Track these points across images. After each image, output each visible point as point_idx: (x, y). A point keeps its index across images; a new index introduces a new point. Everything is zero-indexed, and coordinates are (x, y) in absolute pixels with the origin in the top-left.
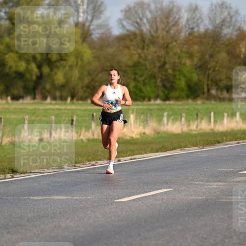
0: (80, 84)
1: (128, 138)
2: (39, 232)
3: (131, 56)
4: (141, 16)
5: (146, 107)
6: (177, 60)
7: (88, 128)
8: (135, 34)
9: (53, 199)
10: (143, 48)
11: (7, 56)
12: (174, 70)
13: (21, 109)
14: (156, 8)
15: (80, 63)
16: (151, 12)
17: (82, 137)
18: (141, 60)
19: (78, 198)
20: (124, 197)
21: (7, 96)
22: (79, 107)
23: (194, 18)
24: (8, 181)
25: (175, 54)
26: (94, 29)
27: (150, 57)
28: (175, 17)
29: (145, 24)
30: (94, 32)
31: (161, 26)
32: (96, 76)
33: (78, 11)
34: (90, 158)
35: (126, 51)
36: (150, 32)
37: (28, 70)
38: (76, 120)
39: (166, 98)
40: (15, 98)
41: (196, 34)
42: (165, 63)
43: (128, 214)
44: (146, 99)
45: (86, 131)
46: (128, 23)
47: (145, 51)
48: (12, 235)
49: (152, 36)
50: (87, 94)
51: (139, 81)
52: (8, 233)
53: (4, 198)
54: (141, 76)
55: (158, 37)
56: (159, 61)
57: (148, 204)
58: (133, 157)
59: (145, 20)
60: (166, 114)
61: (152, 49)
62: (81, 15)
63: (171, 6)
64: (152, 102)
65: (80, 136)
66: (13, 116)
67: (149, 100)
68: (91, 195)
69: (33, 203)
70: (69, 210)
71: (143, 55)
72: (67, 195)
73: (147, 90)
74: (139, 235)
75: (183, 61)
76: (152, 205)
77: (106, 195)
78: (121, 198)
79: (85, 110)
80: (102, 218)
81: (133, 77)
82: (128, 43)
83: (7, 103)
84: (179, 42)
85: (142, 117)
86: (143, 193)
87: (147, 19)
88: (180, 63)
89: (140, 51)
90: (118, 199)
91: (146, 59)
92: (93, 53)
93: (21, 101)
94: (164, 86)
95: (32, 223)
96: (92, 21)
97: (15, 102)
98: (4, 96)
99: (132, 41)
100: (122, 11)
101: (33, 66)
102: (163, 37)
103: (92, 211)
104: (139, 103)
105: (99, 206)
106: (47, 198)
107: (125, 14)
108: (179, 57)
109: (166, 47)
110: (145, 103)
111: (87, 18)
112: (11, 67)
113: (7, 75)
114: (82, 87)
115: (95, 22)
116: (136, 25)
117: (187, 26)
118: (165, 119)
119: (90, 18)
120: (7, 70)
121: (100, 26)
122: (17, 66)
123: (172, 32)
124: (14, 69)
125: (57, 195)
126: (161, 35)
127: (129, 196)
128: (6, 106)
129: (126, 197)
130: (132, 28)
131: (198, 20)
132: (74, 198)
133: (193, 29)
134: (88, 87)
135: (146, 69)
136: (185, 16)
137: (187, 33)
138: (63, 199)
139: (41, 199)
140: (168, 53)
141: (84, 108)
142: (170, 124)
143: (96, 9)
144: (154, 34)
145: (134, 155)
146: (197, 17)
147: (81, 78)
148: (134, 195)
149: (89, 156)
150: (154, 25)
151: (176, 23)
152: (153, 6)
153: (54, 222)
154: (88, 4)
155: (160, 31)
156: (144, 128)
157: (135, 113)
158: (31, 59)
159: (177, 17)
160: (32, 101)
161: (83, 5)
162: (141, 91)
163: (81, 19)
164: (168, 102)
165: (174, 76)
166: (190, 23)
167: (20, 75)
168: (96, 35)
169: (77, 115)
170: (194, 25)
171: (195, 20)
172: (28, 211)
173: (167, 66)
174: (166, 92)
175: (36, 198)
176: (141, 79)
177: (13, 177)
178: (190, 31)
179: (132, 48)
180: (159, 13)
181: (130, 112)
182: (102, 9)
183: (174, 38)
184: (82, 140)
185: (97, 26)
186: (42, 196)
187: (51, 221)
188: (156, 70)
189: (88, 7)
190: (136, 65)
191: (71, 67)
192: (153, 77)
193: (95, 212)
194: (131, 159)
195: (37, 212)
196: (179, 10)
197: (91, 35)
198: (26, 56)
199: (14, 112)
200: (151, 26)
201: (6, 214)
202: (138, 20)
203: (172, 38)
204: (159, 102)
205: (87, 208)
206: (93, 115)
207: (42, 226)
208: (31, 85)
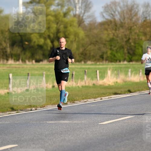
0: (77, 52)
1: (107, 85)
2: (52, 143)
3: (108, 35)
4: (114, 10)
5: (117, 66)
6: (137, 37)
7: (82, 79)
8: (111, 21)
9: (61, 123)
10: (116, 30)
11: (32, 36)
12: (135, 43)
13: (41, 68)
14: (124, 5)
15: (77, 39)
16: (120, 8)
17: (78, 85)
18: (115, 37)
19: (76, 122)
20: (104, 122)
21: (33, 60)
22: (77, 67)
23: (147, 11)
24: (33, 112)
25: (135, 33)
26: (85, 18)
27: (120, 35)
28: (135, 11)
29: (117, 15)
30: (85, 20)
31: (127, 16)
32: (87, 47)
33: (76, 7)
34: (84, 97)
35: (106, 32)
36: (120, 20)
37: (45, 44)
38: (75, 74)
39: (130, 61)
40: (38, 61)
41: (148, 21)
42: (129, 39)
43: (106, 131)
44: (118, 61)
45: (81, 81)
46: (106, 14)
47: (117, 32)
48: (36, 145)
49: (122, 23)
50: (81, 58)
51: (113, 50)
52: (34, 144)
53: (31, 122)
54: (115, 47)
55: (125, 23)
56: (126, 38)
57: (119, 126)
58: (110, 97)
59: (117, 13)
60: (130, 70)
61: (122, 30)
62: (78, 9)
63: (133, 4)
64: (122, 63)
65: (77, 84)
66: (36, 72)
67: (120, 61)
68: (84, 120)
69: (49, 125)
70: (71, 130)
71: (116, 34)
72: (69, 121)
73: (119, 55)
74: (114, 144)
75: (141, 37)
76: (121, 126)
77: (94, 121)
78: (103, 122)
79: (81, 68)
80: (91, 134)
81: (110, 47)
82: (106, 26)
83: (33, 64)
84: (138, 26)
85: (115, 72)
86: (116, 119)
87: (118, 12)
88: (139, 39)
89: (114, 31)
90: (101, 122)
91: (117, 37)
92: (85, 33)
93: (41, 63)
94: (129, 53)
95: (48, 137)
96: (84, 13)
97: (37, 64)
98: (31, 60)
99: (109, 25)
100: (103, 7)
101: (49, 42)
102: (128, 23)
103: (85, 130)
104: (113, 63)
105: (89, 127)
106: (57, 122)
107: (105, 9)
108: (138, 35)
109: (130, 29)
110: (117, 63)
111: (81, 12)
112: (35, 42)
113: (32, 47)
114: (79, 54)
115: (86, 14)
116: (111, 16)
117: (143, 16)
118: (130, 73)
119: (83, 11)
120: (32, 44)
121: (89, 17)
122: (38, 41)
123: (133, 20)
124: (36, 43)
125: (63, 121)
126: (127, 22)
127: (108, 121)
128: (32, 66)
129: (105, 121)
130: (109, 18)
131: (149, 12)
132: (74, 122)
133: (146, 18)
134: (82, 54)
135: (118, 43)
136: (141, 10)
137: (143, 20)
138: (67, 123)
139: (53, 123)
140: (131, 32)
141: (79, 67)
142: (132, 76)
143: (87, 6)
144: (122, 21)
145: (111, 95)
146: (149, 10)
147: (78, 49)
148: (110, 120)
149: (83, 96)
150: (122, 16)
151: (136, 14)
152: (122, 4)
153: (62, 137)
154: (82, 3)
155: (126, 19)
156: (117, 79)
157: (111, 70)
158: (47, 37)
159: (137, 10)
160: (48, 63)
161: (79, 4)
162: (115, 56)
163: (77, 13)
164: (131, 63)
165: (135, 47)
166: (144, 14)
167: (40, 47)
168: (87, 22)
169: (76, 71)
170: (147, 15)
171: (148, 12)
172: (45, 130)
173: (131, 41)
174: (130, 57)
175: (50, 122)
176: (115, 49)
177: (36, 110)
178: (144, 19)
179: (109, 30)
180: (126, 8)
181: (108, 69)
182: (90, 6)
183: (135, 24)
184: (78, 86)
185: (88, 16)
186: (54, 121)
187: (60, 137)
188: (124, 43)
189: (82, 5)
190: (112, 40)
191: (72, 42)
192: (122, 47)
193: (86, 130)
194: (109, 98)
195: (51, 130)
196: (138, 6)
197: (84, 22)
198: (44, 35)
199: (37, 70)
200: (121, 16)
201: (32, 132)
202: (113, 13)
203: (134, 23)
204: (126, 63)
205: (81, 128)
206: (85, 71)
207: (54, 140)
208: (47, 53)
